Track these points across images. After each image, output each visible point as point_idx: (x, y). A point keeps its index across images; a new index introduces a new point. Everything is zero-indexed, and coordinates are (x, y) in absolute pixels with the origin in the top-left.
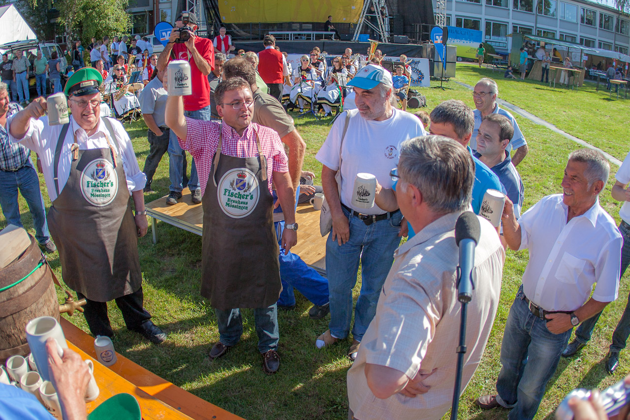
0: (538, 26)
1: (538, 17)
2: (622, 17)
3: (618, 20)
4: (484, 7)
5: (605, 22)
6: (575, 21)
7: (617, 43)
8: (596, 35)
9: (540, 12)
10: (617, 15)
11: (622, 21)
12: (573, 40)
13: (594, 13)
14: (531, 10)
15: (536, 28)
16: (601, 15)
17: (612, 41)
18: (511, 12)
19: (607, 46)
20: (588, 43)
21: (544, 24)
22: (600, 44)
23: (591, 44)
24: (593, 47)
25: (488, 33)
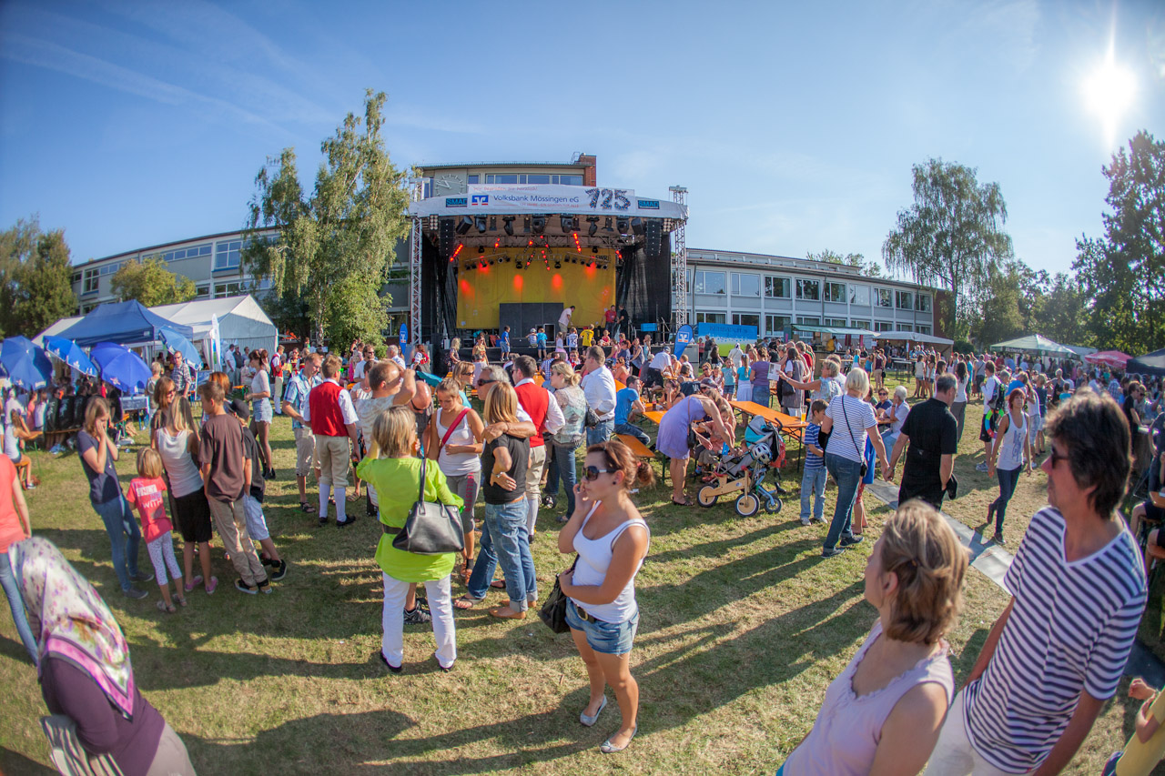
0: (826, 314)
1: (825, 305)
2: (922, 292)
3: (917, 296)
4: (763, 300)
5: (903, 300)
6: (868, 304)
7: (917, 322)
8: (894, 316)
9: (827, 297)
10: (916, 291)
11: (923, 297)
12: (866, 325)
13: (890, 292)
14: (816, 298)
15: (824, 317)
16: (897, 293)
17: (913, 321)
18: (794, 301)
19: (908, 328)
20: (885, 327)
21: (833, 311)
22: (898, 326)
23: (888, 328)
24: (891, 330)
25: (768, 328)
